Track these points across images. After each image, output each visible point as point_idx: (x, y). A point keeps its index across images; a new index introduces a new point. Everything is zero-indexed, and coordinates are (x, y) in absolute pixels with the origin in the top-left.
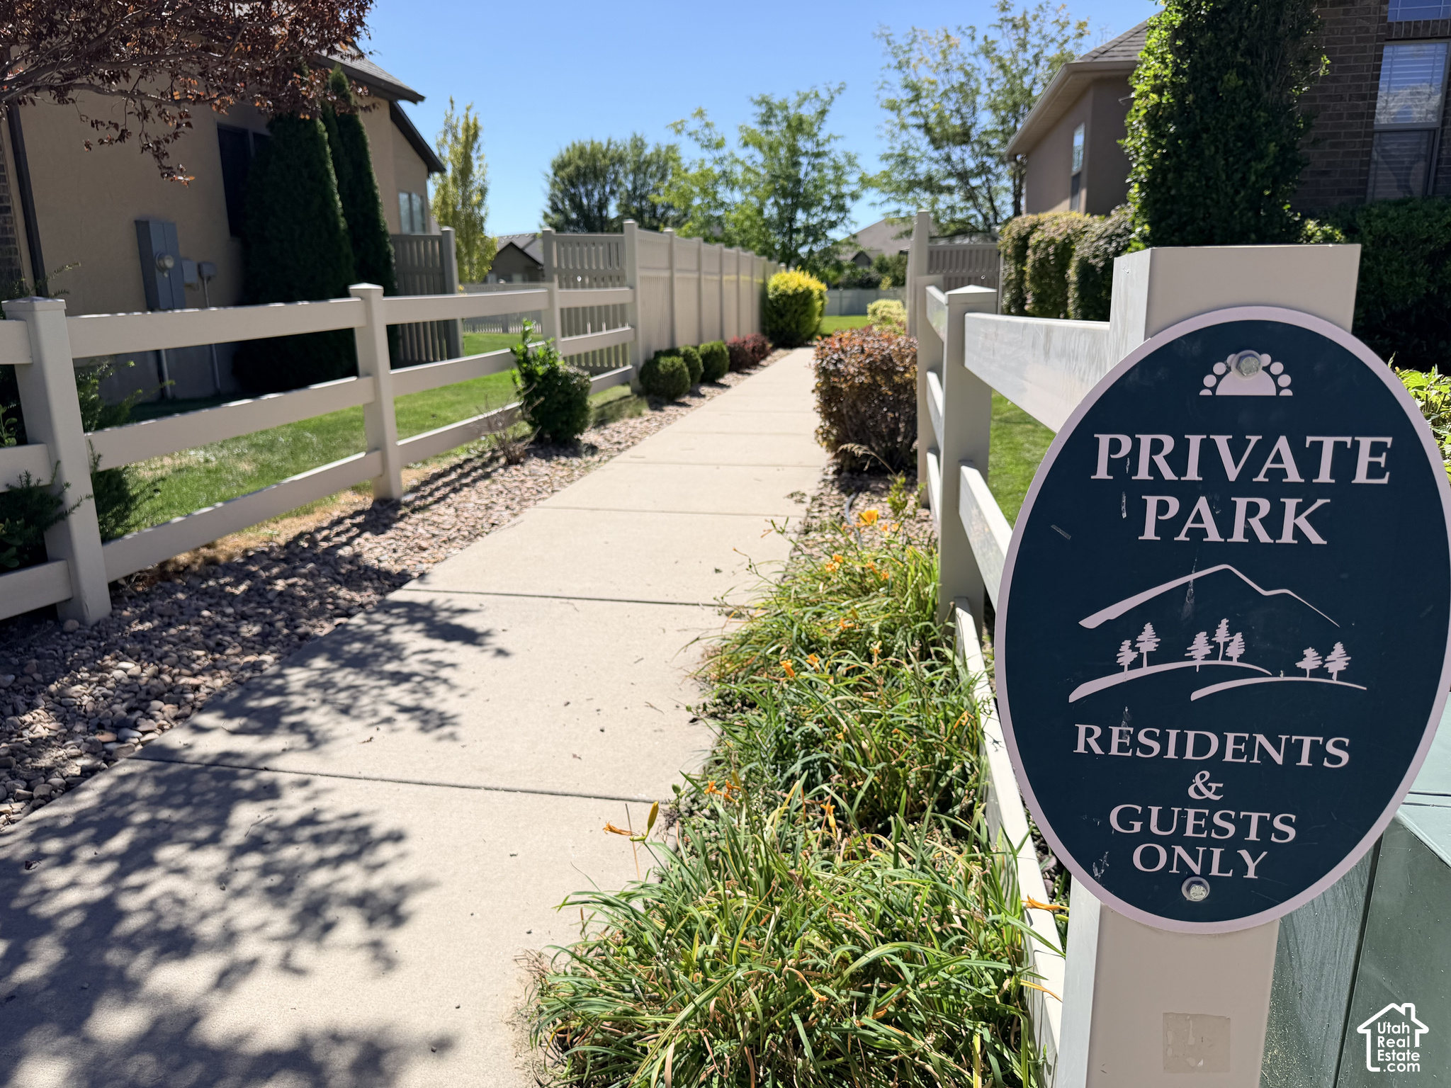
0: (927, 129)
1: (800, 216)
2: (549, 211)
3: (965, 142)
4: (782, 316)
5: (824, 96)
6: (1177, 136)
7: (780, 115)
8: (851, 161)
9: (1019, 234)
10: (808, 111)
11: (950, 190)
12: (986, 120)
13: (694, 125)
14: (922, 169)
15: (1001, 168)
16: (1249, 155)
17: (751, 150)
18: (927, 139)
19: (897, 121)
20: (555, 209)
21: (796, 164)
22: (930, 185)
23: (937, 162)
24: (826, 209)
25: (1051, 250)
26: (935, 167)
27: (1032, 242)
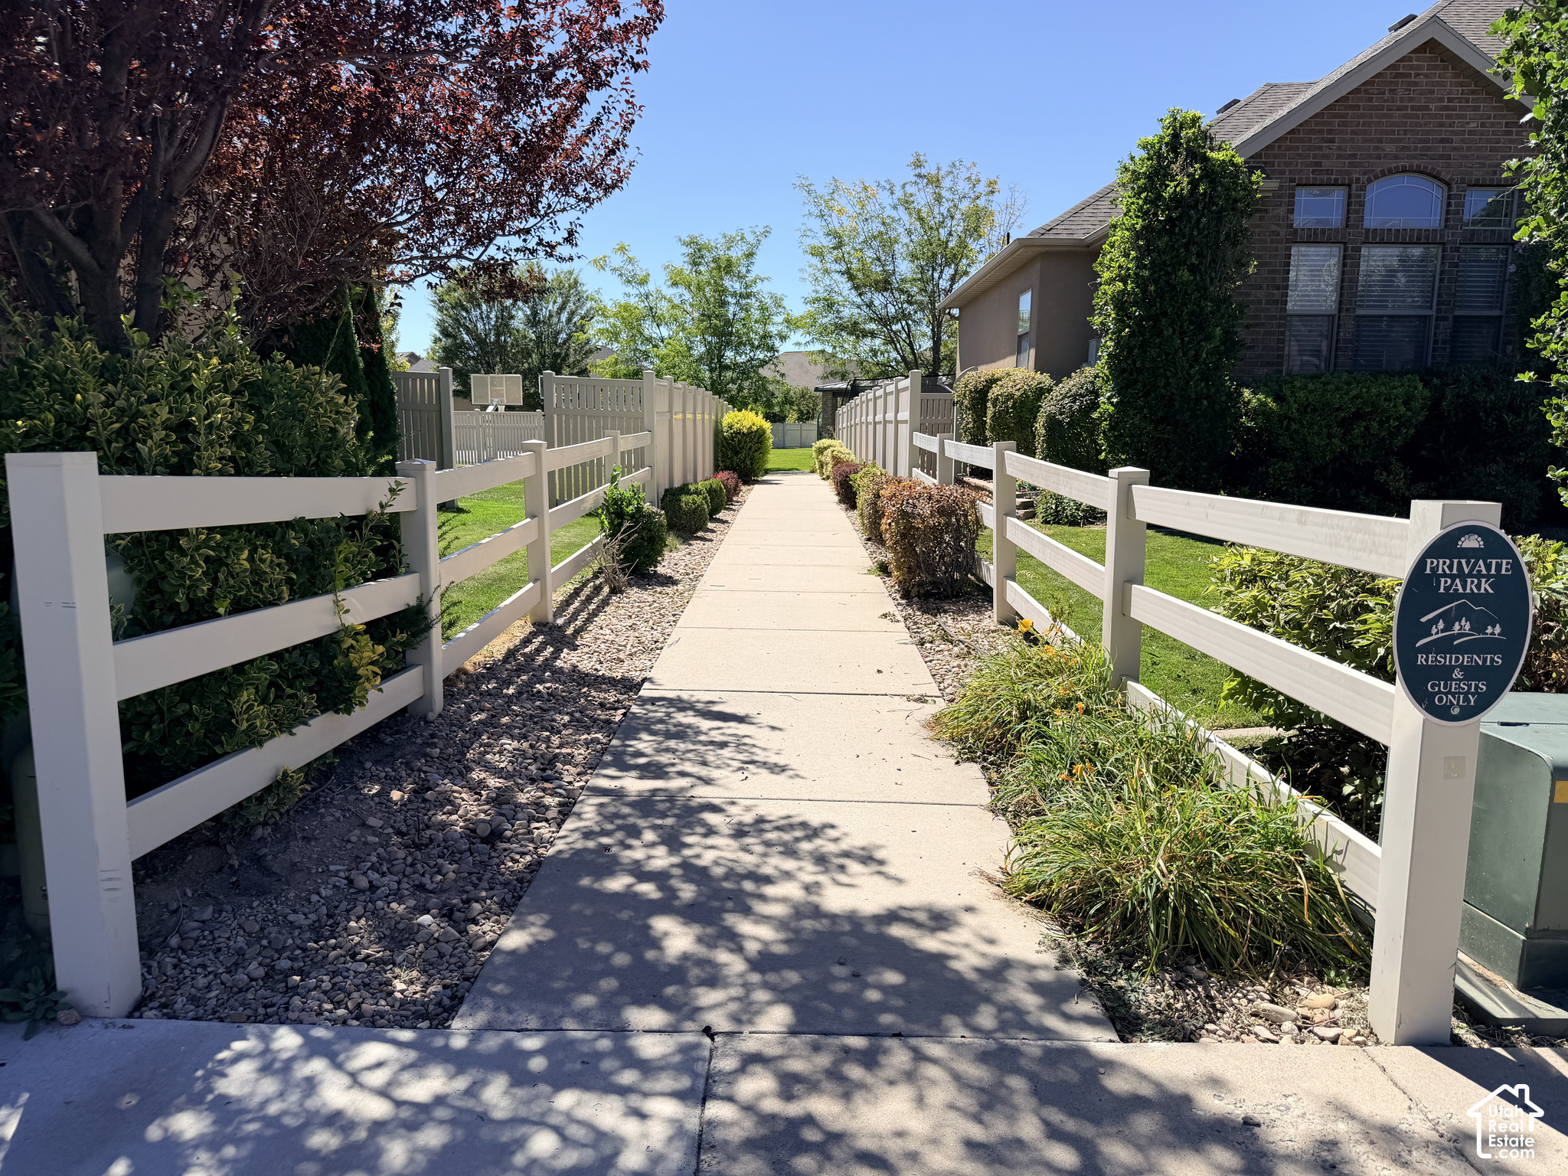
0: (851, 277)
1: (729, 354)
2: (438, 335)
3: (886, 290)
4: (737, 453)
5: (750, 238)
6: (1141, 318)
7: (709, 257)
8: (778, 302)
9: (976, 387)
10: (736, 253)
11: (873, 335)
12: (905, 268)
13: (617, 261)
14: (846, 312)
15: (919, 315)
16: (1201, 337)
17: (681, 290)
18: (849, 284)
19: (819, 265)
20: (445, 333)
21: (723, 304)
22: (855, 330)
23: (859, 307)
24: (754, 348)
25: (1010, 404)
26: (857, 311)
27: (990, 395)
